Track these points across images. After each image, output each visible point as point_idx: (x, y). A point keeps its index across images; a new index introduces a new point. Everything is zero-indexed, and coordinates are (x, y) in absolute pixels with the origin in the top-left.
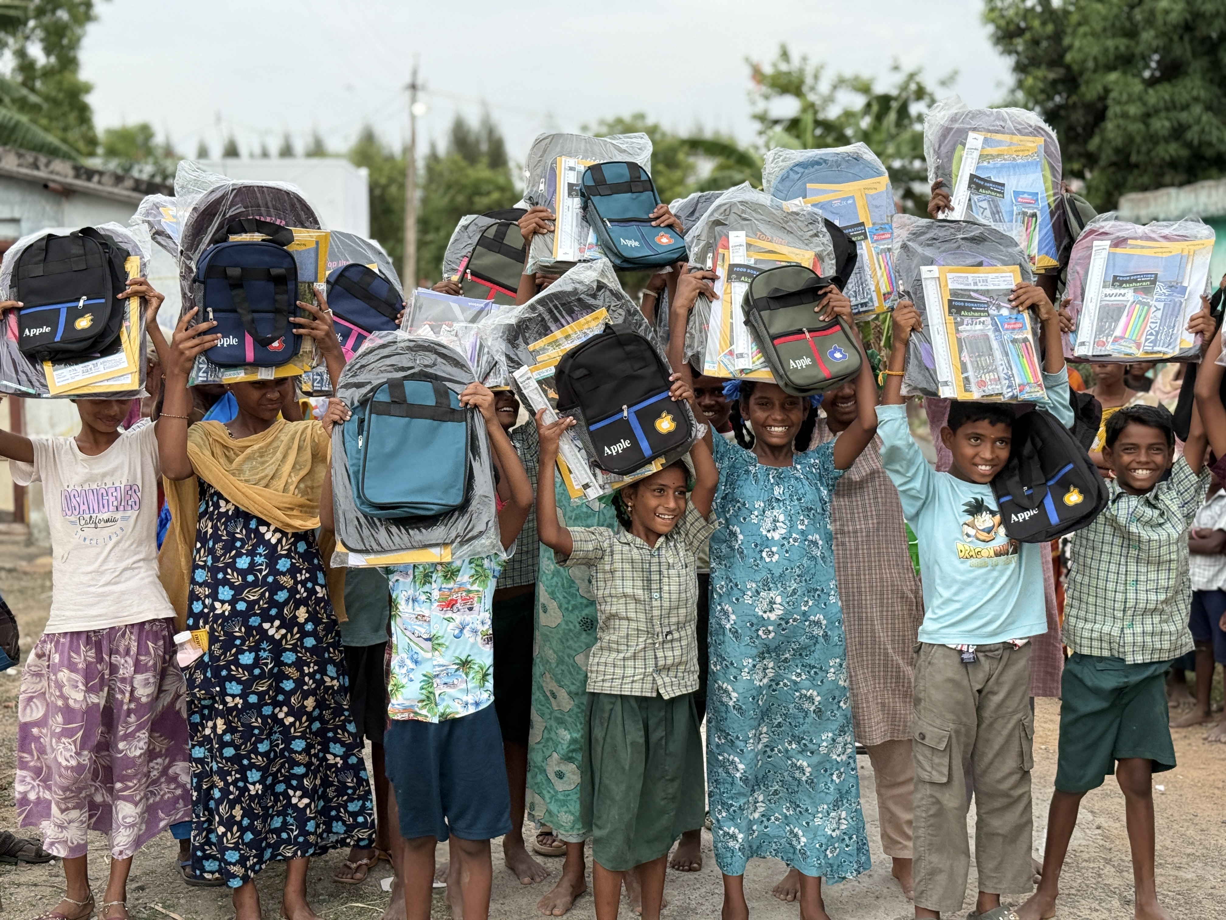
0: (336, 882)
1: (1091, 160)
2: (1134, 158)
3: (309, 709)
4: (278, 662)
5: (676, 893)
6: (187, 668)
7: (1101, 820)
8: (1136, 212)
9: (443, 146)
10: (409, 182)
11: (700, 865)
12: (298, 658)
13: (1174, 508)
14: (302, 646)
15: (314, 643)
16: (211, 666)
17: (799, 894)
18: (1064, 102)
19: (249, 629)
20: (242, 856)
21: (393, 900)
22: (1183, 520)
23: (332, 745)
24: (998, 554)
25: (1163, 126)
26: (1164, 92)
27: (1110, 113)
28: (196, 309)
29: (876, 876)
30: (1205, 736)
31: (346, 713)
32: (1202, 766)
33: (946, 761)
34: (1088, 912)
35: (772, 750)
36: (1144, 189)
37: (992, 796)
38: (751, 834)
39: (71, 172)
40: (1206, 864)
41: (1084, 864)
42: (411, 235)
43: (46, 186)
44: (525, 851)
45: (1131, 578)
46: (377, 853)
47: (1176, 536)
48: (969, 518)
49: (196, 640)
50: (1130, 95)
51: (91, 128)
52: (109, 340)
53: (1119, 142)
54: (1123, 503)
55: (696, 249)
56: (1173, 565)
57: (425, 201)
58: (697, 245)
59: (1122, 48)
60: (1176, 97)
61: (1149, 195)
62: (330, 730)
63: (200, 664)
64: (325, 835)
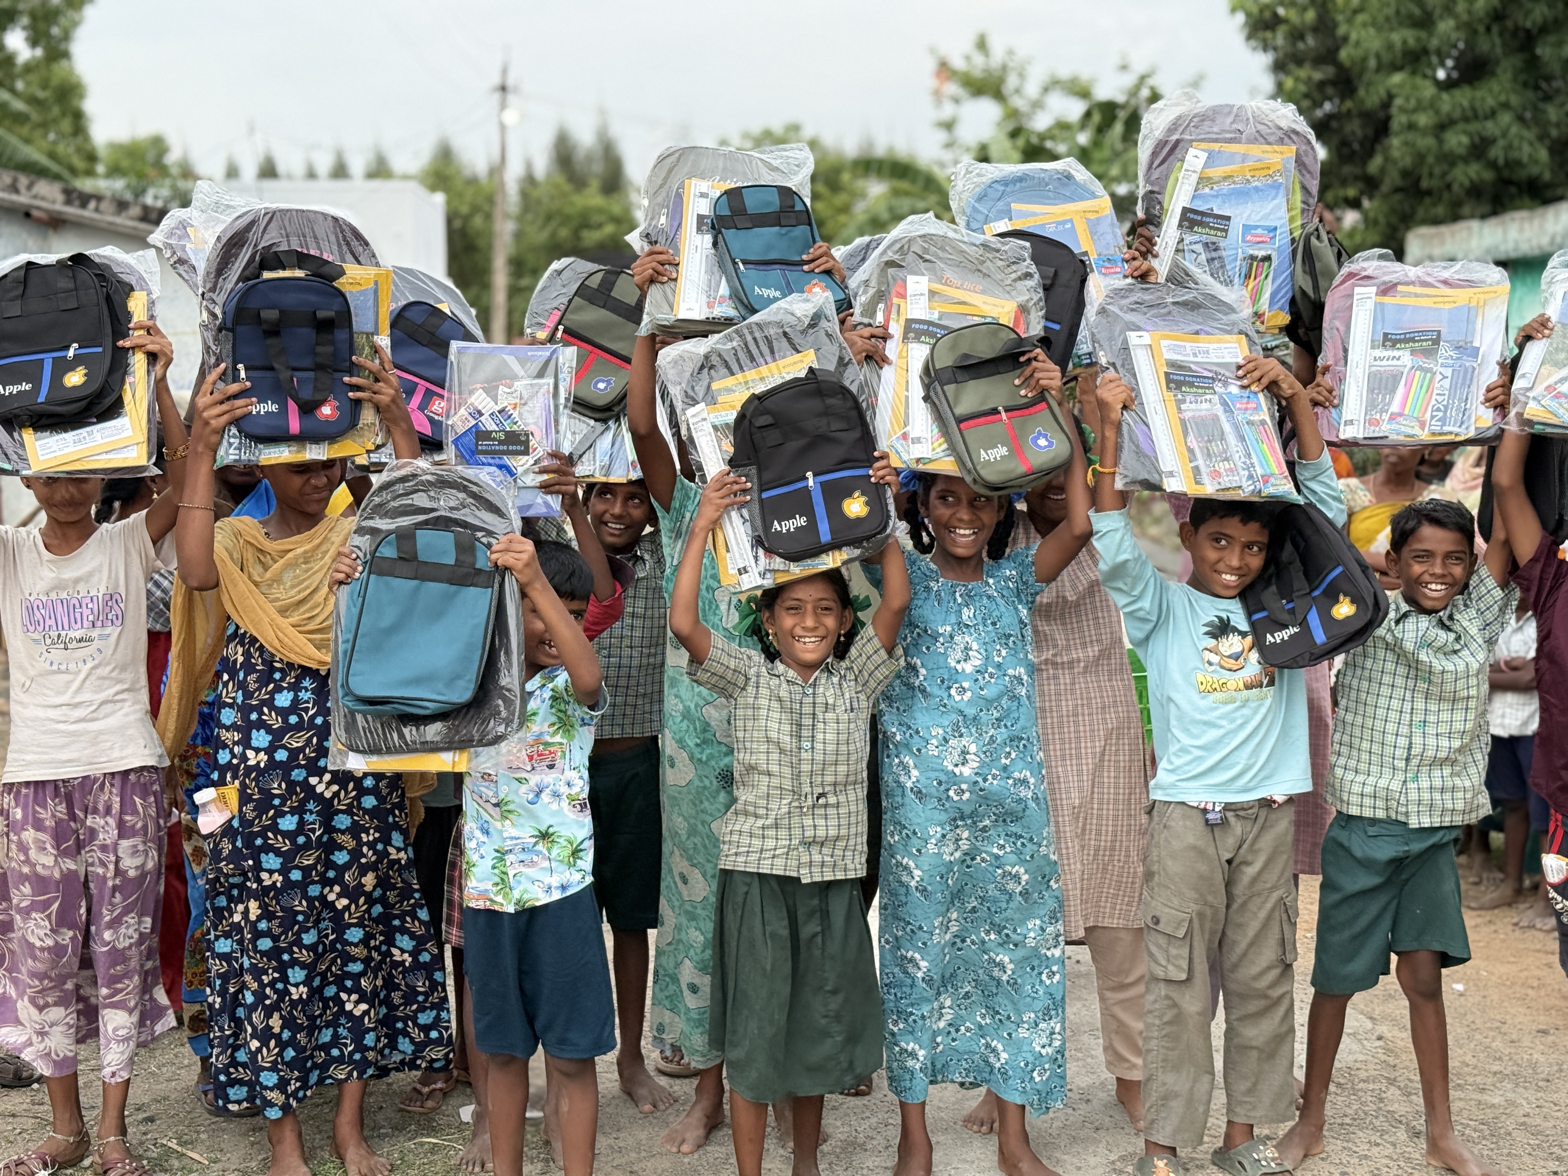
0: (401, 1110)
1: (1371, 184)
2: (1425, 184)
3: (368, 888)
4: (329, 829)
5: (839, 1123)
6: (211, 835)
7: (1383, 1029)
8: (1427, 251)
9: (542, 165)
10: (498, 213)
11: (870, 1087)
12: (354, 823)
13: (1473, 631)
14: (359, 807)
15: (375, 803)
16: (242, 834)
17: (996, 1125)
18: (1336, 110)
19: (291, 784)
20: (281, 1078)
21: (475, 1135)
22: (1484, 646)
23: (398, 936)
24: (1248, 687)
25: (1460, 144)
26: (1463, 97)
27: (1395, 125)
28: (223, 366)
29: (1095, 1101)
30: (1515, 920)
31: (417, 895)
32: (1512, 959)
33: (1185, 952)
34: (1367, 1147)
35: (963, 941)
36: (1436, 222)
37: (1244, 997)
38: (935, 1048)
39: (60, 197)
40: (1517, 1085)
41: (1361, 1085)
42: (500, 279)
43: (27, 215)
44: (645, 1070)
45: (1418, 717)
46: (455, 1073)
47: (1475, 666)
48: (1211, 642)
49: (222, 798)
50: (1419, 101)
51: (87, 138)
52: (108, 401)
53: (1408, 161)
54: (1410, 624)
55: (863, 299)
56: (1472, 704)
57: (519, 236)
58: (865, 292)
59: (1411, 42)
60: (1478, 104)
61: (1444, 229)
62: (396, 917)
63: (227, 830)
64: (387, 1051)
